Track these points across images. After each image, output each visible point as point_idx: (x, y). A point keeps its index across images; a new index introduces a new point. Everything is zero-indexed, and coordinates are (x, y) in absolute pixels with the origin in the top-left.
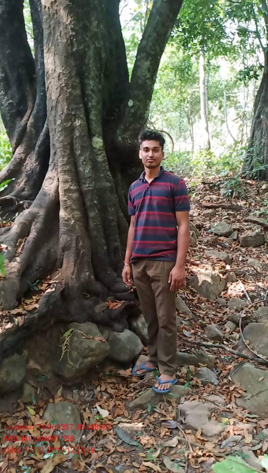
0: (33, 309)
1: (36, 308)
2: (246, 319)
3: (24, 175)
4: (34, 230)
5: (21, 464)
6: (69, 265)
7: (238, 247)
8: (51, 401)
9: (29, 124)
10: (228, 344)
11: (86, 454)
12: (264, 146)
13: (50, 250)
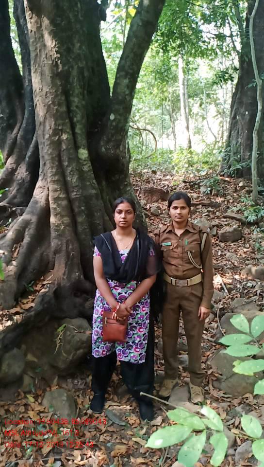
0: (29, 308)
1: (32, 307)
2: (223, 310)
3: (15, 184)
4: (27, 236)
5: (24, 444)
6: (60, 267)
7: (217, 242)
8: (48, 389)
9: (19, 137)
10: (207, 333)
11: (81, 434)
12: (240, 145)
13: (42, 254)
